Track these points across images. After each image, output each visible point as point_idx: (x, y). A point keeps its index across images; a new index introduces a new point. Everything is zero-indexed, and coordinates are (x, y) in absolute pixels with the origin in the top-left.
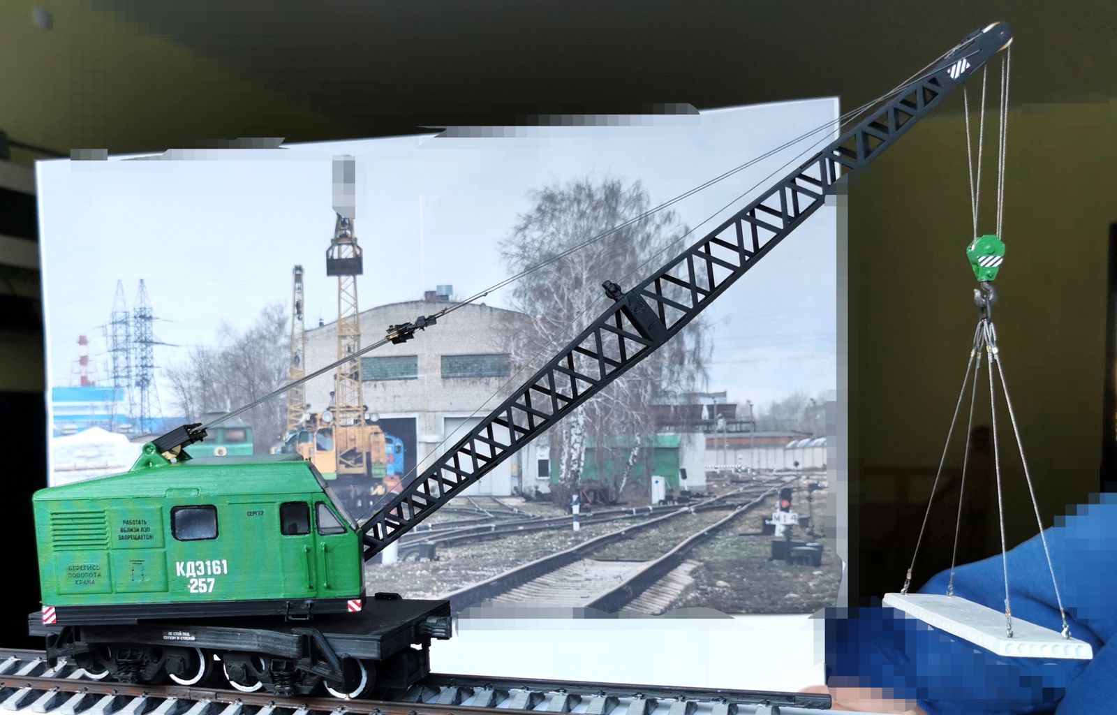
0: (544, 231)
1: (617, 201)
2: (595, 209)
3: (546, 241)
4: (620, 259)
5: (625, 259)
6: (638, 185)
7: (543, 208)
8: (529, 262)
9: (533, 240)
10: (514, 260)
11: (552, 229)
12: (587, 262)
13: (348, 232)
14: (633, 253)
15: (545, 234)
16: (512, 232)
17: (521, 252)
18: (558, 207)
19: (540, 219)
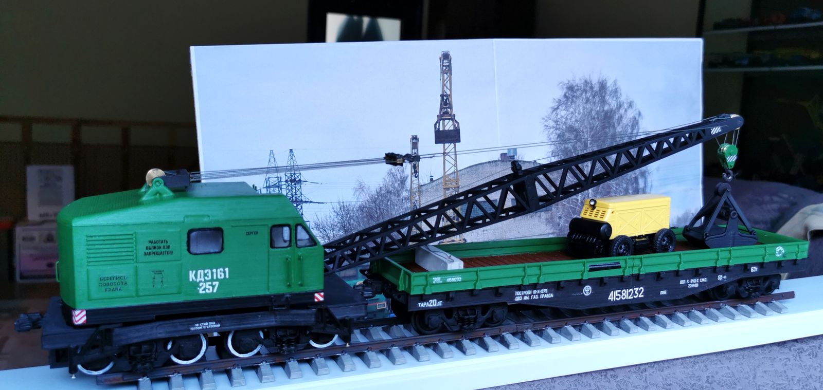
0: (567, 111)
1: (605, 92)
2: (594, 97)
3: (569, 118)
4: (607, 130)
5: (610, 130)
6: (615, 82)
7: (567, 94)
8: (560, 132)
9: (562, 117)
10: (552, 130)
11: (572, 110)
12: (590, 132)
13: (449, 110)
14: (614, 127)
15: (568, 113)
16: (550, 110)
17: (555, 125)
18: (575, 94)
19: (566, 102)
